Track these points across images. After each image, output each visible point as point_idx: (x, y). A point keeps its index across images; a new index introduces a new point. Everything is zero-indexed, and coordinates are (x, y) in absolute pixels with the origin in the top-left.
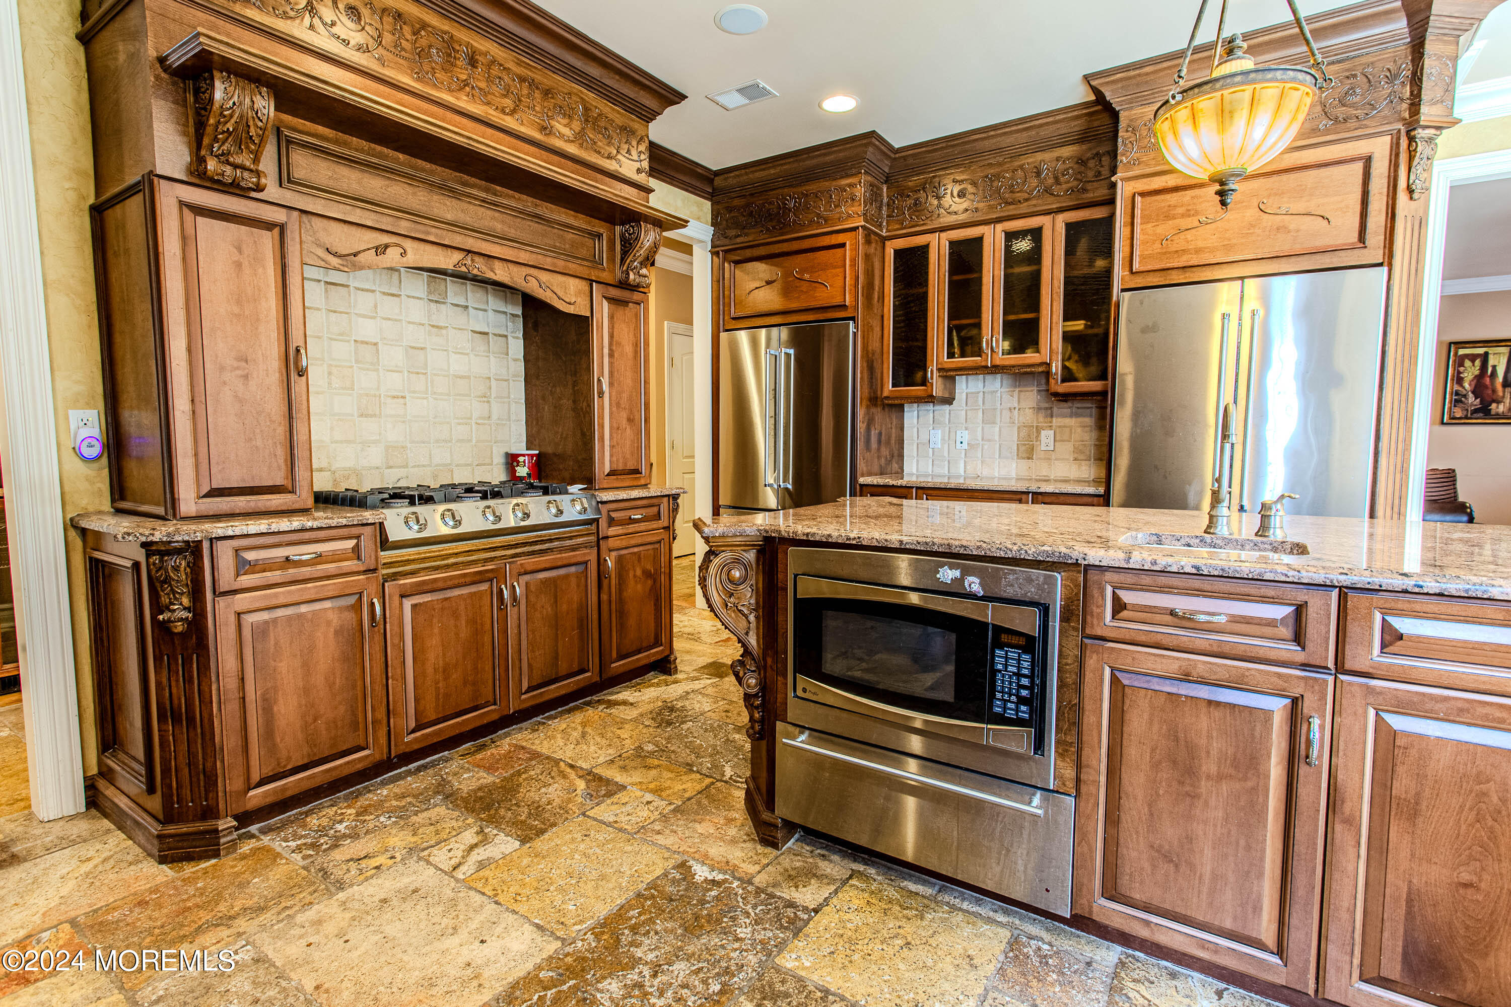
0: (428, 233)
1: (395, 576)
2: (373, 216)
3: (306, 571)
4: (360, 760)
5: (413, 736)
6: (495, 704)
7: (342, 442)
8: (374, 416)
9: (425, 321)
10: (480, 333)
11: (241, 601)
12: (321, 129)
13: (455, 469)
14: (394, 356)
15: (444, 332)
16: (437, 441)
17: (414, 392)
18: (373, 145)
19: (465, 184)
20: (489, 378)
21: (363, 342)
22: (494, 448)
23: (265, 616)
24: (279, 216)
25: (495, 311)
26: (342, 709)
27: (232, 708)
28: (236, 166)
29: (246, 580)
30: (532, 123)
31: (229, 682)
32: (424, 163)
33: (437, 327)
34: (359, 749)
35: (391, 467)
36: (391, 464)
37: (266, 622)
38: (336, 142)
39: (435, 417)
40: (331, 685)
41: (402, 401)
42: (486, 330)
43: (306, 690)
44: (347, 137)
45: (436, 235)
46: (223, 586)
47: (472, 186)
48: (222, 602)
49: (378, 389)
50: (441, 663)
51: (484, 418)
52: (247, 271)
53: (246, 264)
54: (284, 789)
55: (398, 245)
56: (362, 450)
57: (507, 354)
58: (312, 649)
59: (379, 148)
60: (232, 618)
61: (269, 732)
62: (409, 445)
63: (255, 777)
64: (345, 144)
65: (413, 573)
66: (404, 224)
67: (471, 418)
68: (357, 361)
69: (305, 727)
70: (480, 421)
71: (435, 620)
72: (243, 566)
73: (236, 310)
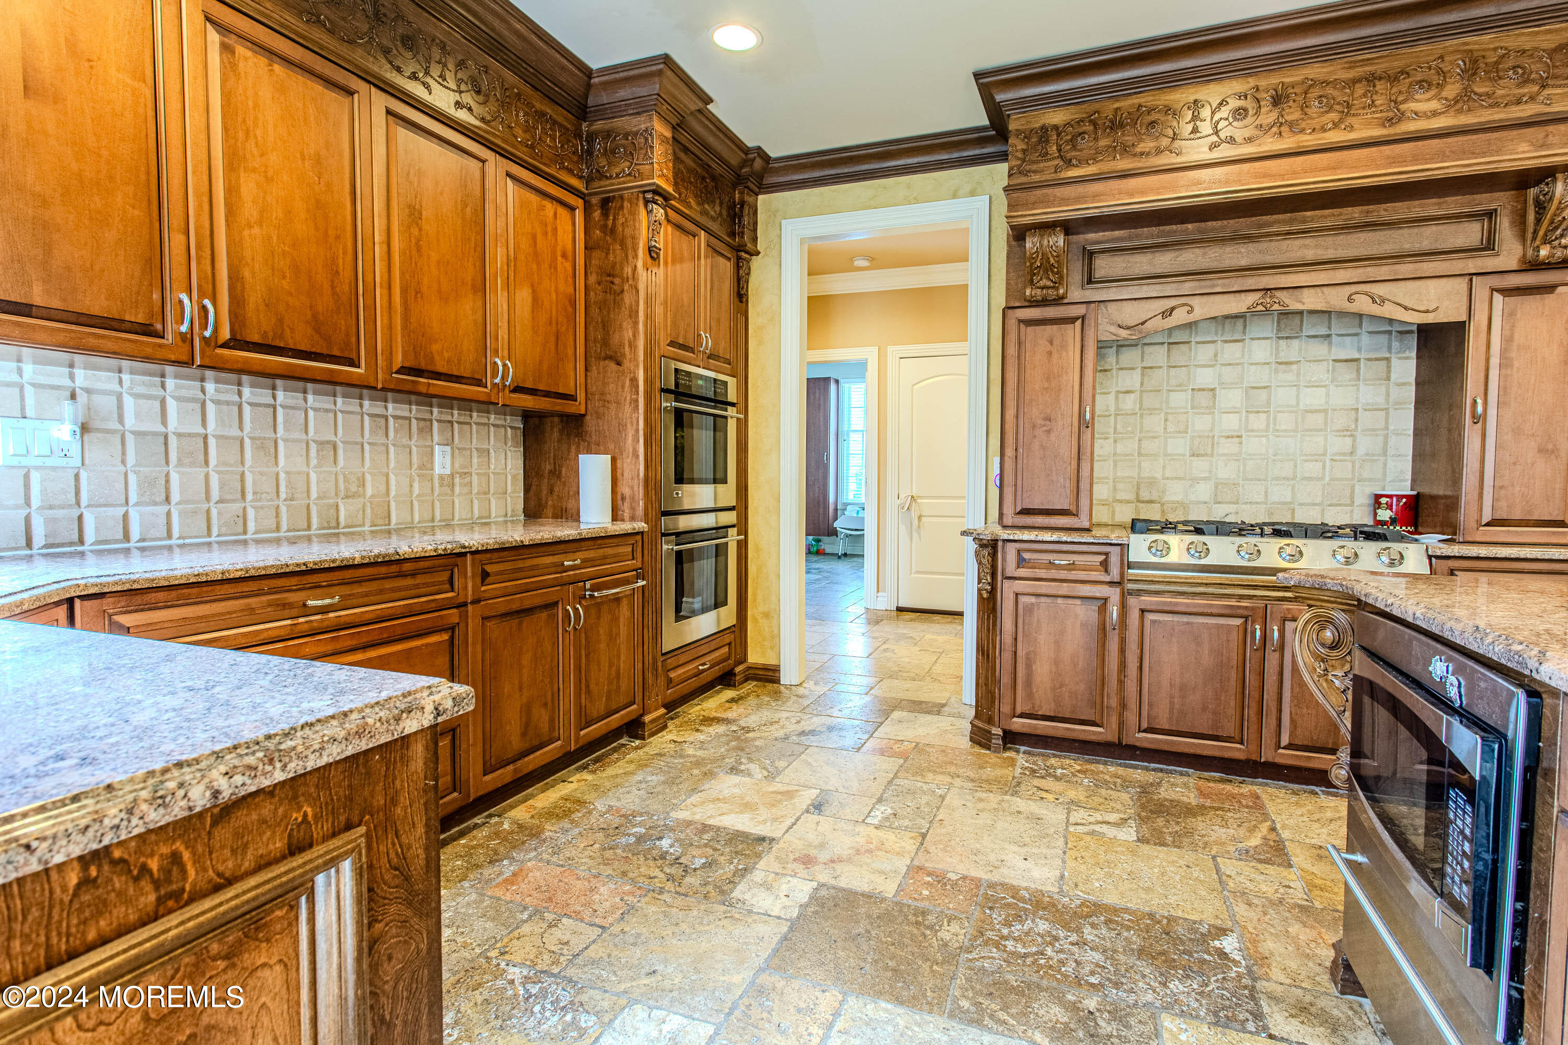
0: (1213, 286)
1: (1139, 592)
2: (1158, 287)
3: (1063, 574)
4: (1094, 733)
5: (1144, 735)
6: (1242, 743)
7: (1172, 479)
8: (1206, 455)
9: (1273, 359)
10: (1347, 361)
11: (1019, 586)
12: (1117, 233)
13: (1297, 507)
14: (1232, 398)
15: (1294, 367)
16: (1277, 479)
17: (1253, 431)
18: (1162, 228)
19: (1260, 226)
20: (1357, 409)
21: (1199, 390)
22: (1357, 487)
23: (1033, 600)
24: (1080, 310)
25: (1369, 333)
26: (1082, 686)
27: (1007, 656)
28: (1043, 288)
29: (1022, 572)
30: (1369, 124)
31: (1008, 639)
32: (1214, 223)
33: (1286, 363)
34: (1093, 724)
35: (1219, 503)
36: (1219, 499)
37: (1032, 604)
38: (1130, 238)
39: (1276, 455)
40: (1075, 665)
41: (1237, 440)
42: (1356, 356)
43: (1056, 662)
44: (1139, 231)
45: (1223, 286)
46: (1009, 574)
47: (1270, 225)
48: (1007, 583)
49: (1211, 430)
50: (1178, 680)
51: (1344, 454)
52: (1055, 356)
53: (1055, 352)
54: (1035, 727)
55: (1184, 305)
56: (1191, 486)
57: (1388, 379)
58: (1062, 632)
59: (1167, 228)
60: (1012, 596)
61: (1029, 683)
62: (1241, 482)
63: (1019, 711)
64: (1138, 237)
65: (1157, 593)
66: (1188, 285)
67: (1324, 454)
68: (1193, 408)
69: (1054, 689)
70: (1336, 458)
71: (1174, 640)
72: (1021, 562)
73: (1046, 385)
